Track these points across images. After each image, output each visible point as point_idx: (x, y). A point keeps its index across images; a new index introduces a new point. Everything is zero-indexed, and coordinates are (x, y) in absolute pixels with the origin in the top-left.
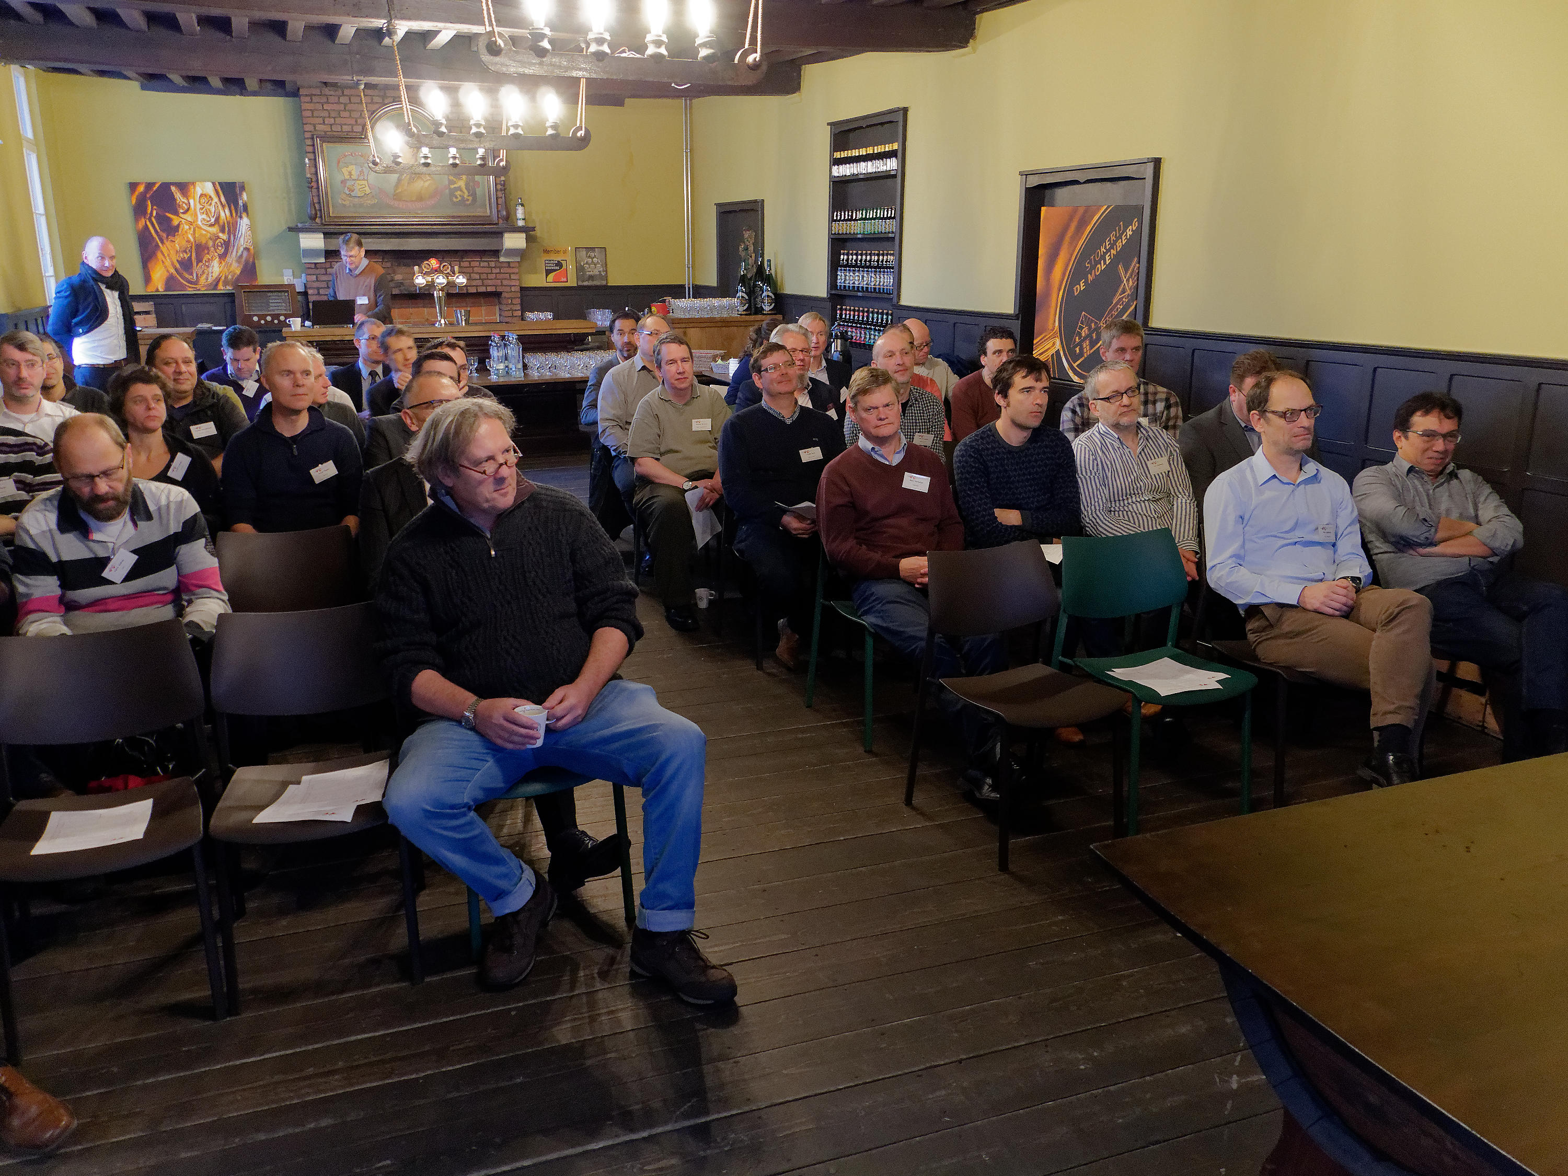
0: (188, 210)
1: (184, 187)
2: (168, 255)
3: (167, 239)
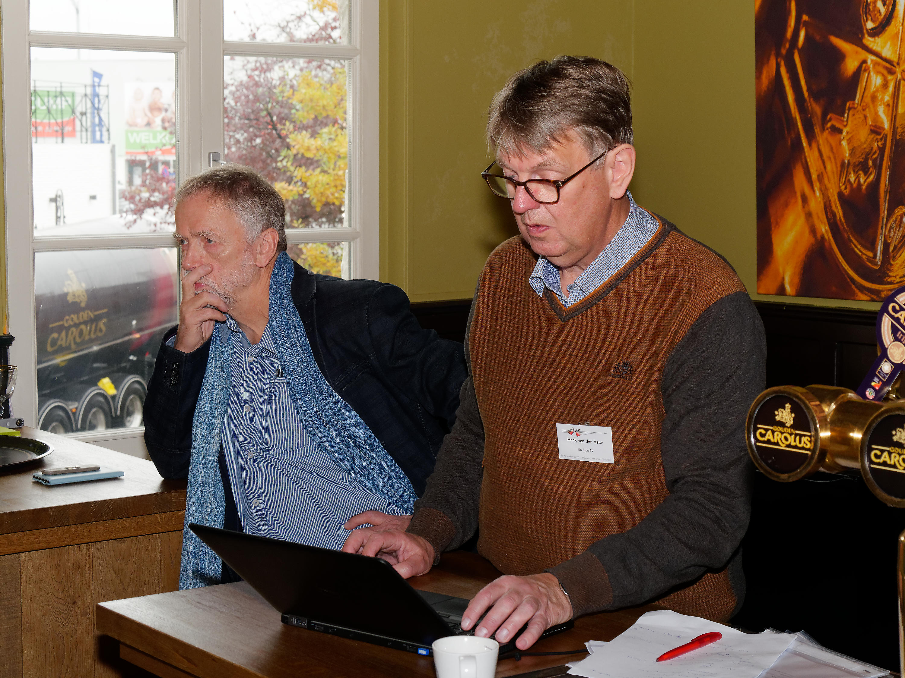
2: (820, 178)
3: (824, 121)
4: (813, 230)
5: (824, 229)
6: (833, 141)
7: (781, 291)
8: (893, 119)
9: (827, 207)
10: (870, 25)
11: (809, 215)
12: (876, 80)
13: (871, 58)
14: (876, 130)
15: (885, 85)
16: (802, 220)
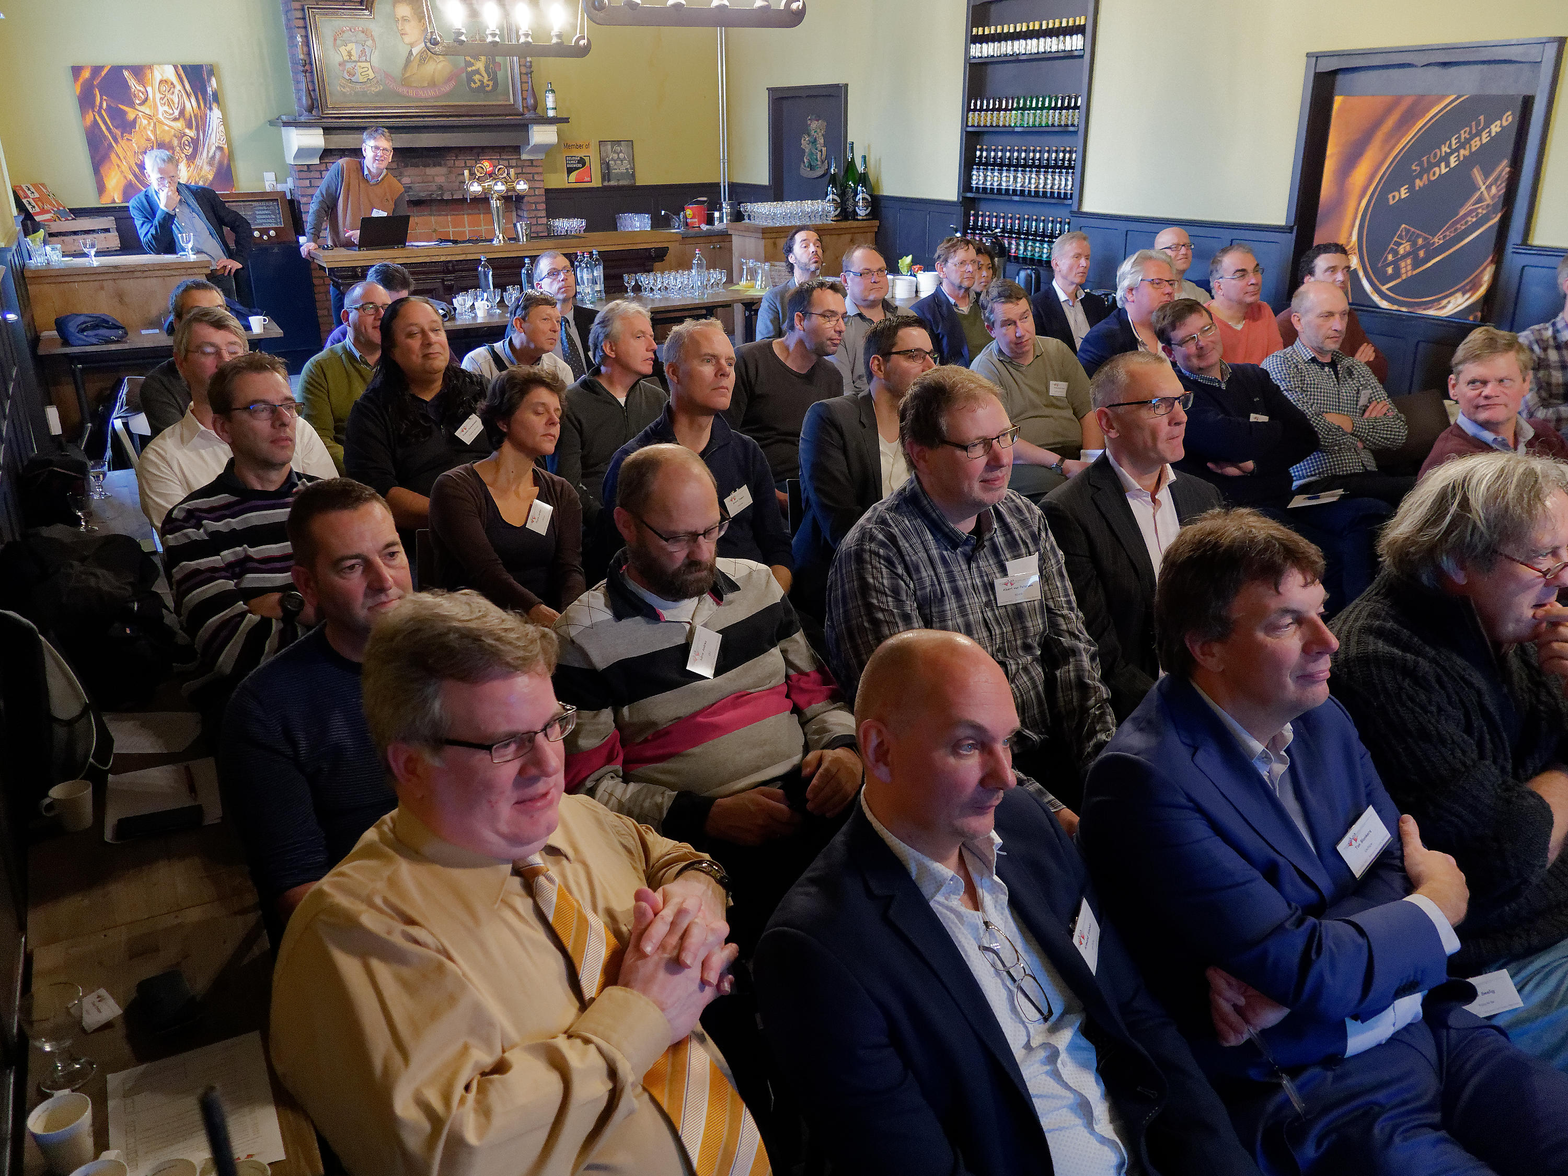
0: (146, 99)
1: (139, 71)
2: (125, 158)
3: (122, 137)
4: (125, 177)
5: (131, 177)
6: (129, 143)
7: (114, 202)
8: (155, 135)
9: (131, 168)
10: (138, 102)
11: (122, 172)
12: (145, 122)
13: (140, 114)
14: (148, 140)
15: (149, 123)
16: (119, 173)
